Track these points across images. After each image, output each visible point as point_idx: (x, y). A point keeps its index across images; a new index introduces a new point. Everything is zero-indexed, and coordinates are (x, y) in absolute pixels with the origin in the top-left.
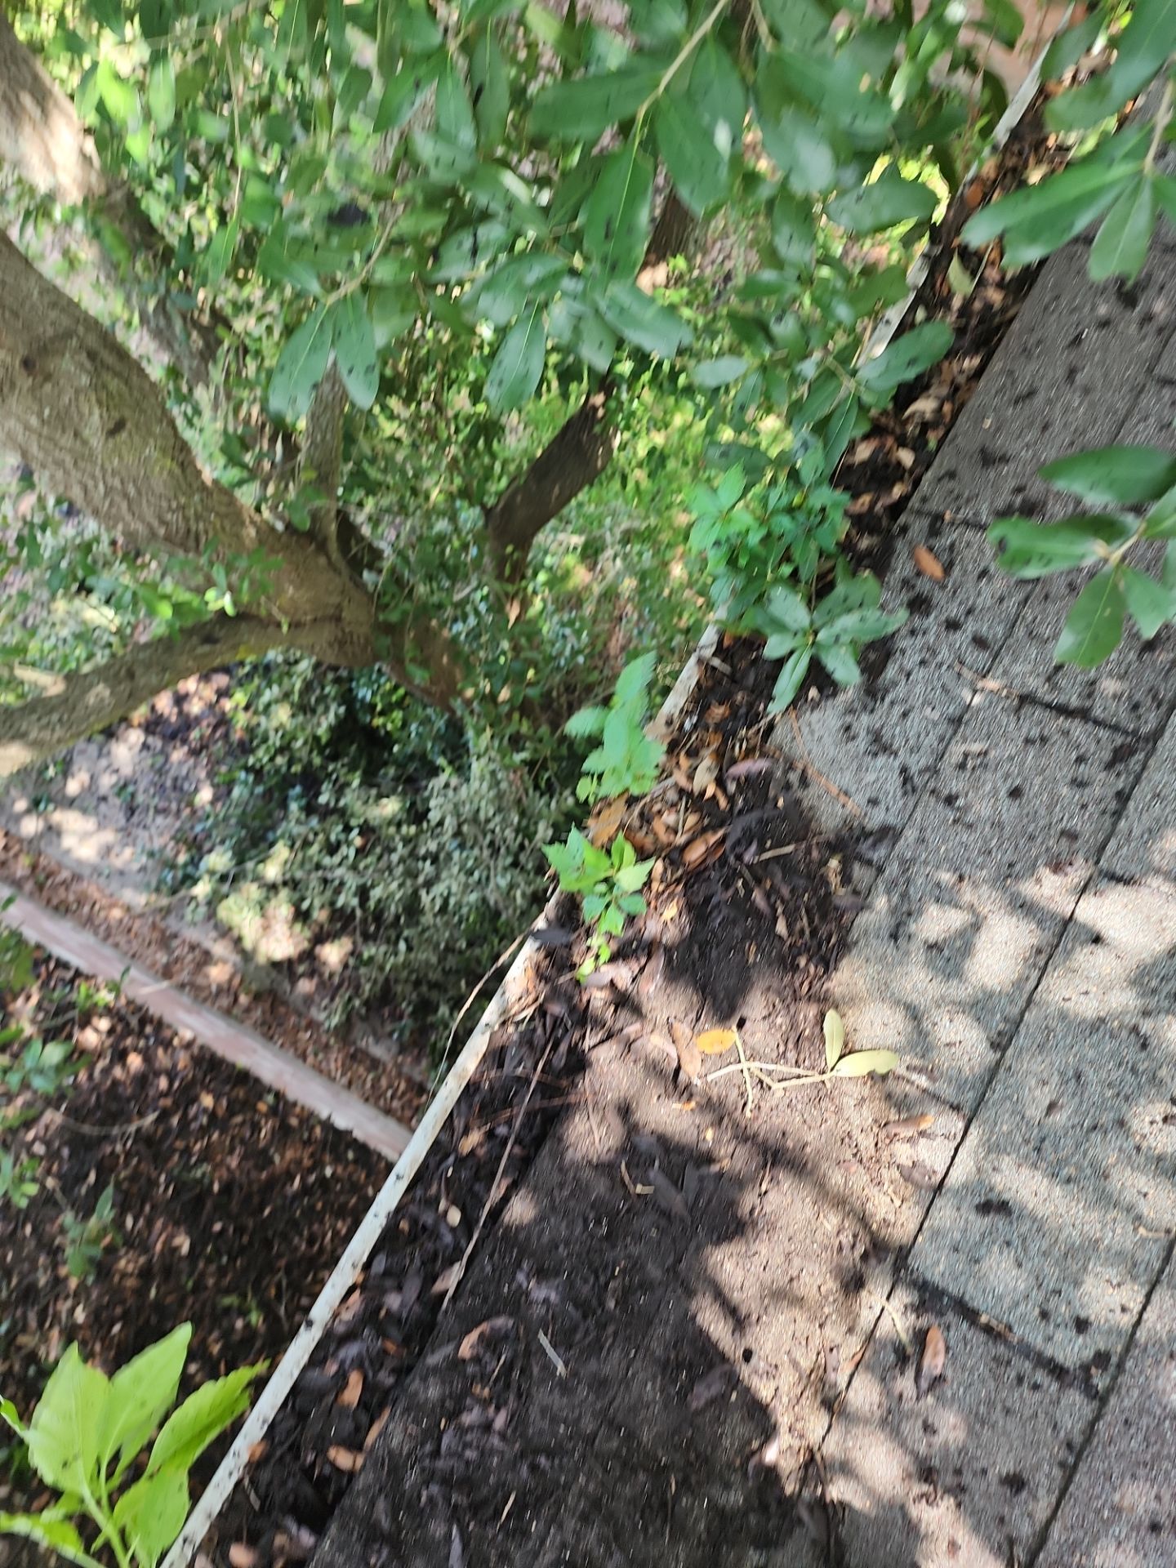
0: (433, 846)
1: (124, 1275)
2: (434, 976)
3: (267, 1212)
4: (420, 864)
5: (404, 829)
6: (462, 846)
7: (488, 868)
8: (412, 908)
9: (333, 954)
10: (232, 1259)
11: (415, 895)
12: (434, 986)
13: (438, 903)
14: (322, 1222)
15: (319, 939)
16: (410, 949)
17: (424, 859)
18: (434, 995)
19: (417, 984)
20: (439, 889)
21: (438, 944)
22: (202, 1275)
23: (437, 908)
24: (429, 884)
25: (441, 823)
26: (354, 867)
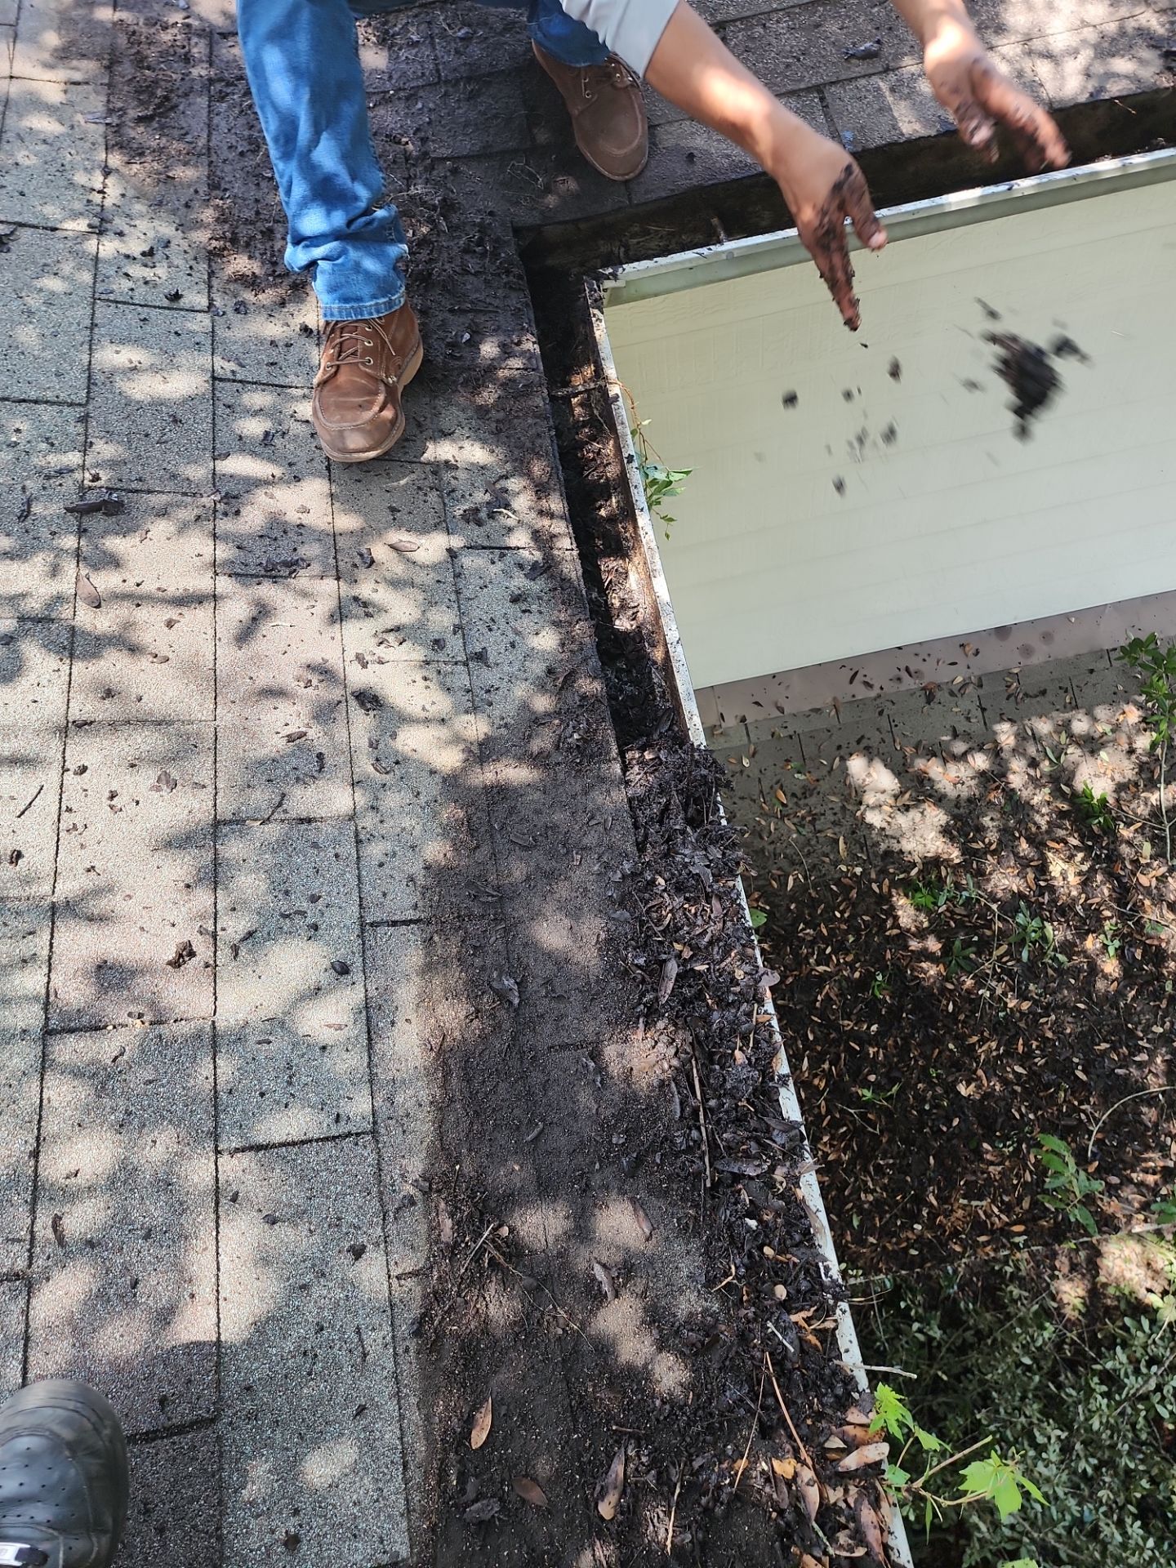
0: (1103, 1494)
1: (983, 1041)
2: (974, 1358)
3: (932, 1161)
4: (1094, 1461)
5: (1144, 1483)
6: (1079, 1522)
7: (1033, 1524)
8: (1055, 1409)
9: (1071, 1293)
10: (922, 1112)
11: (1066, 1424)
12: (963, 1349)
13: (1041, 1440)
14: (884, 1188)
15: (1095, 1293)
16: (1019, 1364)
17: (1096, 1468)
18: (956, 1337)
19: (979, 1334)
20: (1053, 1454)
21: (999, 1392)
22: (932, 1085)
23: (1037, 1434)
24: (1066, 1449)
25: (1120, 1524)
26: (1145, 1398)
